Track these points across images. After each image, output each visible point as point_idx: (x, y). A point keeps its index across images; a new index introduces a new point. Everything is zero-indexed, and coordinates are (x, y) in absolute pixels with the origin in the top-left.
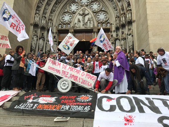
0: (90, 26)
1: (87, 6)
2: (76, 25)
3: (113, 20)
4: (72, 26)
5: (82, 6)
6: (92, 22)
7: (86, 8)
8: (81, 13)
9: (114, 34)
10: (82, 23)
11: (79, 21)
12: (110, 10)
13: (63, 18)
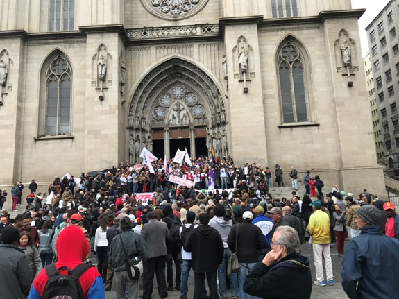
0: (186, 122)
1: (181, 98)
2: (171, 122)
3: (209, 116)
4: (166, 122)
5: (175, 99)
6: (188, 118)
7: (180, 101)
8: (176, 107)
9: (211, 132)
10: (177, 120)
11: (174, 118)
12: (206, 104)
13: (155, 113)
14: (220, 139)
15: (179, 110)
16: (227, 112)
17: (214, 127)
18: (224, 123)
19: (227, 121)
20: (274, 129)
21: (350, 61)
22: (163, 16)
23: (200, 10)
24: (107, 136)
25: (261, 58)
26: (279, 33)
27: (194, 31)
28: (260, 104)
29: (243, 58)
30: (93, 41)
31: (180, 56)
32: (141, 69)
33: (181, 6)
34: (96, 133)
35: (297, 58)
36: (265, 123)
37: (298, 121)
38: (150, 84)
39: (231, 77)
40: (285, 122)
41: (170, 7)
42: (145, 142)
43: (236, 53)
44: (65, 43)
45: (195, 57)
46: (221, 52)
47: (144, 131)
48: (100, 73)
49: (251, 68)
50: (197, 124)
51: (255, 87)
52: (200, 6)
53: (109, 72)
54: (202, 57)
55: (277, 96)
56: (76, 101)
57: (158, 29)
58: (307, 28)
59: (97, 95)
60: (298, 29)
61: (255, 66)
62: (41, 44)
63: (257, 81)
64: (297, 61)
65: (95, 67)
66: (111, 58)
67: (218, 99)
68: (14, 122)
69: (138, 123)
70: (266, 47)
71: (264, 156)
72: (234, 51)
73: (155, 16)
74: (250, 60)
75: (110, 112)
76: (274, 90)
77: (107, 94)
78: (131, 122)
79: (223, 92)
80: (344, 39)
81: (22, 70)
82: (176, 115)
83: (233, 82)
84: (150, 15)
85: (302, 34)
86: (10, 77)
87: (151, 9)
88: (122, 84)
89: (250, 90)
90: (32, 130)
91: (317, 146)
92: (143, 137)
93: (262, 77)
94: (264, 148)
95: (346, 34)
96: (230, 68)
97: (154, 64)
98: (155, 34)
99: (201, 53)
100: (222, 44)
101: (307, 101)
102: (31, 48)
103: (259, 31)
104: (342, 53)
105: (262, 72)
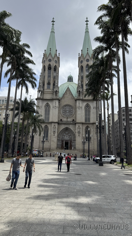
0: (68, 139)
7: (67, 135)
10: (66, 138)
13: (62, 137)
14: (74, 143)
17: (73, 140)
19: (76, 140)
24: (55, 142)
26: (86, 125)
27: (71, 122)
28: (81, 138)
29: (79, 130)
30: (53, 124)
31: (68, 127)
34: (53, 141)
38: (62, 131)
41: (66, 115)
44: (48, 124)
46: (75, 127)
48: (54, 130)
50: (70, 140)
51: (81, 135)
52: (72, 115)
56: (49, 135)
57: (64, 121)
58: (91, 125)
59: (53, 134)
62: (43, 124)
67: (74, 135)
68: (39, 138)
70: (83, 128)
75: (55, 138)
77: (55, 134)
78: (58, 139)
83: (77, 134)
84: (62, 117)
92: (60, 142)
99: (72, 127)
103: (82, 125)
105: (82, 132)
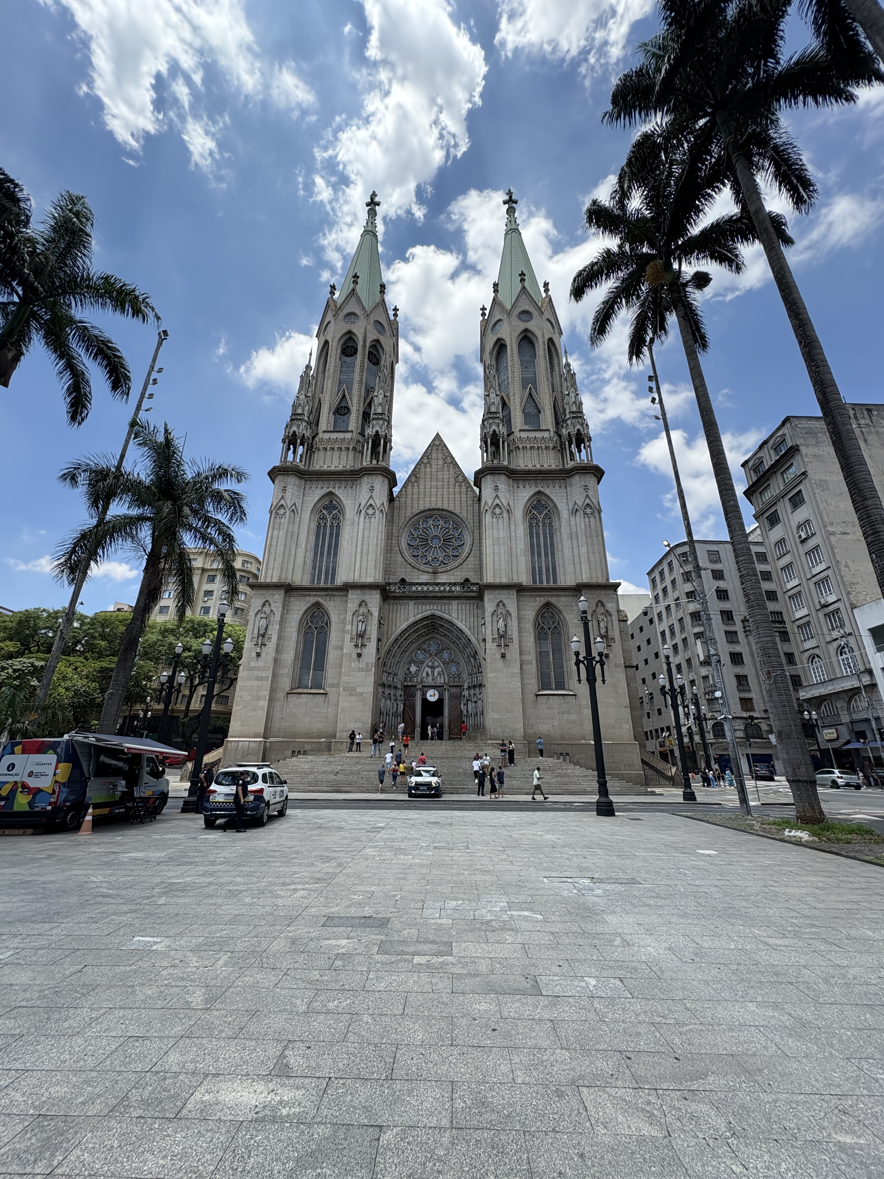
0: (440, 681)
1: (436, 655)
2: (425, 680)
3: (465, 676)
4: (419, 680)
5: (430, 654)
6: (442, 676)
8: (430, 664)
9: (466, 693)
12: (462, 662)
13: (409, 669)
14: (476, 702)
15: (433, 668)
16: (484, 674)
17: (469, 687)
18: (481, 686)
19: (485, 683)
20: (531, 697)
21: (607, 632)
22: (422, 567)
23: (461, 564)
24: (362, 694)
25: (519, 623)
26: (538, 599)
27: (453, 588)
28: (517, 670)
29: (501, 623)
30: (354, 597)
31: (437, 613)
32: (398, 624)
33: (441, 559)
35: (556, 624)
36: (522, 689)
37: (556, 689)
38: (405, 639)
39: (489, 639)
40: (543, 689)
41: (430, 559)
42: (396, 700)
43: (495, 617)
44: (327, 595)
45: (453, 615)
46: (480, 611)
47: (396, 688)
48: (359, 630)
49: (509, 632)
50: (451, 684)
51: (513, 652)
52: (460, 561)
53: (368, 628)
54: (460, 615)
55: (534, 662)
56: (332, 655)
57: (417, 584)
58: (566, 596)
59: (355, 651)
60: (557, 596)
61: (513, 632)
62: (302, 595)
63: (515, 646)
64: (556, 627)
65: (355, 623)
66: (371, 614)
67: (475, 659)
68: (270, 674)
69: (390, 679)
70: (525, 612)
71: (520, 725)
72: (493, 615)
73: (414, 567)
74: (509, 624)
75: (367, 670)
76: (531, 657)
77: (365, 651)
78: (384, 678)
79: (481, 654)
80: (601, 610)
81: (283, 621)
82: (430, 673)
83: (491, 646)
84: (408, 566)
85: (561, 602)
86: (270, 627)
87: (411, 560)
88: (379, 640)
89: (508, 656)
90: (286, 683)
91: (574, 717)
92: (395, 695)
93: (520, 642)
94: (520, 716)
95: (603, 605)
96: (488, 632)
97: (412, 620)
98: (414, 588)
99: (460, 611)
100: (480, 604)
101: (565, 669)
102: (292, 599)
103: (518, 596)
104: (599, 624)
105: (520, 636)
